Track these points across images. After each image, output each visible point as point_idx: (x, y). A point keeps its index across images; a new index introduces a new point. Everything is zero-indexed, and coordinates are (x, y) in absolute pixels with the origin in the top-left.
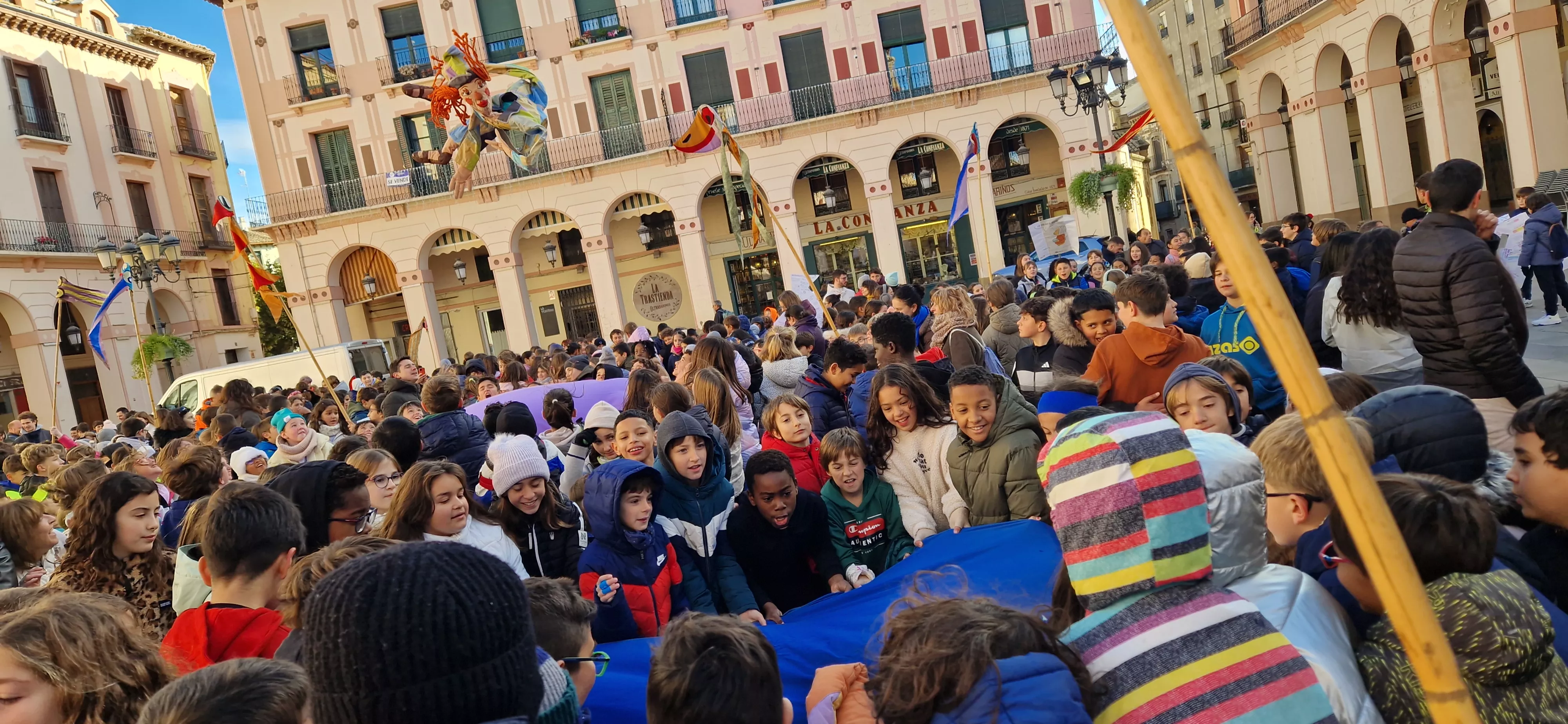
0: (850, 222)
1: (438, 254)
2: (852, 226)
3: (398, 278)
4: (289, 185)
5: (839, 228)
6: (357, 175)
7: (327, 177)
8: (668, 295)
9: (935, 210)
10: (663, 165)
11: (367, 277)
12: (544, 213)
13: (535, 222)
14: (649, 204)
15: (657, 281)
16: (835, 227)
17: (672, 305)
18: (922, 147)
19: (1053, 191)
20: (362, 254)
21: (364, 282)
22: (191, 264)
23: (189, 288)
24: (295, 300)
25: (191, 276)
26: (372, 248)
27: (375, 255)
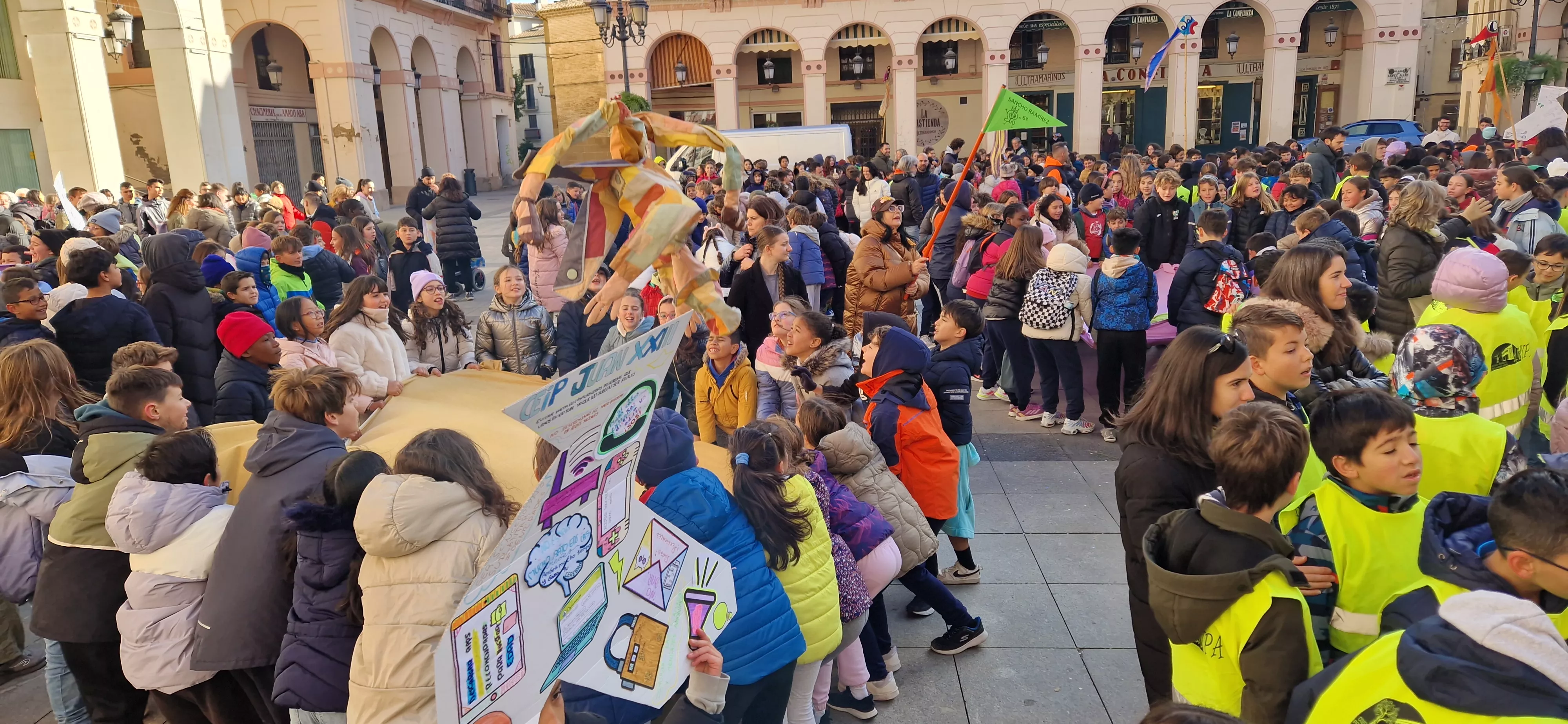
0: (1124, 74)
1: (747, 52)
2: (1126, 78)
3: (713, 70)
5: (1113, 79)
8: (935, 122)
9: (1209, 74)
11: (680, 65)
12: (863, 26)
13: (844, 34)
14: (957, 30)
15: (927, 107)
16: (1109, 78)
17: (937, 132)
18: (1232, 11)
19: (1325, 72)
20: (679, 42)
21: (677, 69)
22: (481, 26)
23: (479, 49)
24: (613, 77)
25: (480, 37)
26: (690, 37)
27: (686, 43)
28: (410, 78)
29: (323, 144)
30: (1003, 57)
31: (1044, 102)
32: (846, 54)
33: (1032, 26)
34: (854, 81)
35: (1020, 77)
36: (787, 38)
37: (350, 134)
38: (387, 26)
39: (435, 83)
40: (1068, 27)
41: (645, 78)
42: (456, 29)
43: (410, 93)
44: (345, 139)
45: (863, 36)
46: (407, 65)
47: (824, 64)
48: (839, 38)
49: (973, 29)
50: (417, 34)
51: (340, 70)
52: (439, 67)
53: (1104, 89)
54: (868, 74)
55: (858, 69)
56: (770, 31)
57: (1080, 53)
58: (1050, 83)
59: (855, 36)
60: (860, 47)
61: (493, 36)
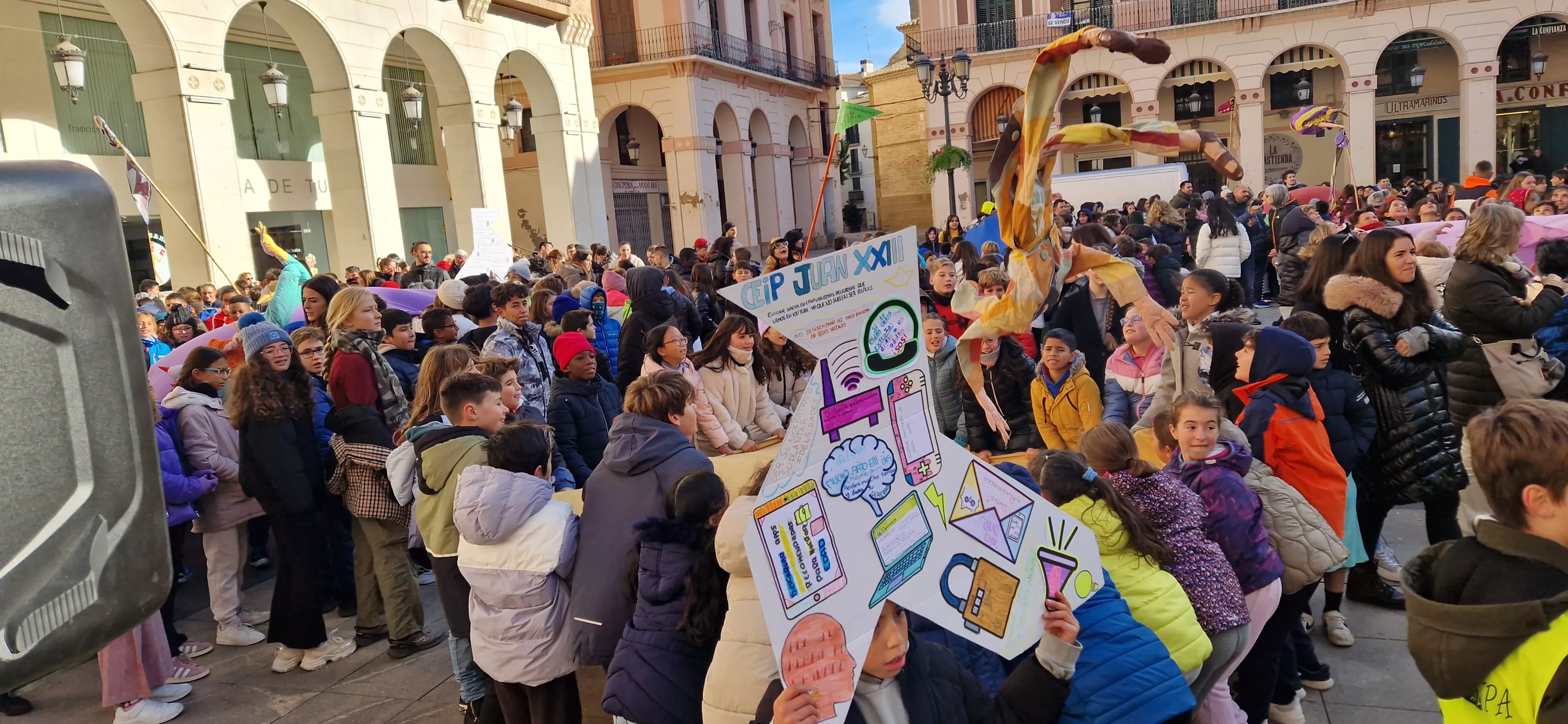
0: (1525, 93)
1: (1071, 98)
2: (1527, 97)
4: (946, 22)
5: (1510, 99)
6: (1011, 15)
7: (981, 16)
8: (1287, 158)
10: (1347, 17)
11: (1002, 117)
12: (1201, 62)
13: (1179, 71)
14: (1311, 58)
15: (1276, 143)
16: (1505, 99)
17: (1290, 169)
20: (1001, 94)
21: (1000, 121)
22: (810, 95)
23: (809, 117)
24: (934, 133)
25: (810, 106)
26: (1013, 88)
27: (1009, 95)
28: (747, 147)
29: (672, 211)
30: (1367, 83)
31: (1421, 129)
32: (1182, 93)
33: (1404, 47)
34: (1191, 120)
35: (1390, 105)
36: (1116, 81)
37: (695, 201)
38: (729, 101)
39: (769, 151)
40: (1449, 44)
41: (967, 132)
42: (789, 100)
43: (747, 160)
44: (691, 205)
45: (1201, 73)
46: (745, 135)
47: (1156, 105)
48: (1174, 76)
49: (1331, 56)
50: (755, 107)
51: (688, 144)
52: (773, 136)
53: (1498, 111)
54: (1207, 112)
55: (1195, 106)
56: (1097, 76)
57: (1466, 72)
58: (1428, 108)
59: (1192, 74)
60: (1197, 84)
61: (822, 104)
